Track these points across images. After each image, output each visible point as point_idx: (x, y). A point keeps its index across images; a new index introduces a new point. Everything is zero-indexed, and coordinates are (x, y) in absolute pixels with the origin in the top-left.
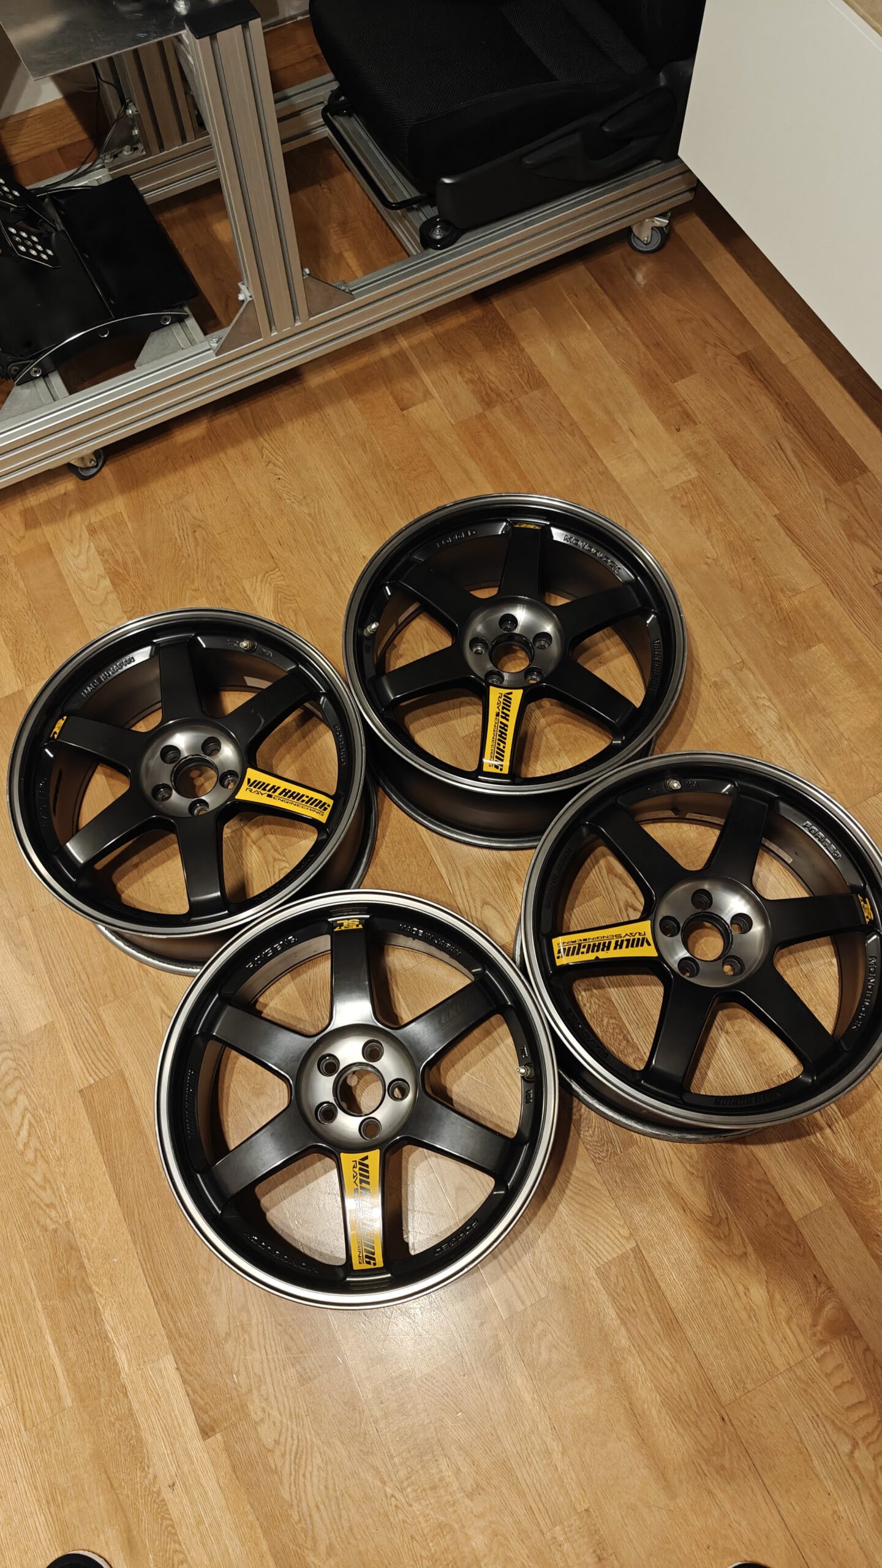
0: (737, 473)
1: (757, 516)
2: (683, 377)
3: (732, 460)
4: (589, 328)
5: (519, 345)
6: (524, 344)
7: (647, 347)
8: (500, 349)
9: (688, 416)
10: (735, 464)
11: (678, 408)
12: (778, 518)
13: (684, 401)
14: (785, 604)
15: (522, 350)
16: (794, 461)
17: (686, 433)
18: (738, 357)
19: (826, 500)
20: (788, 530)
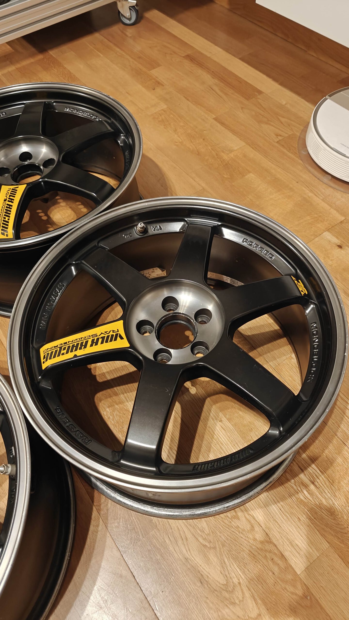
0: (189, 103)
1: (203, 120)
2: (154, 68)
3: (185, 98)
4: (102, 55)
5: (63, 66)
6: (65, 66)
7: (134, 59)
8: (53, 69)
9: (159, 83)
10: (188, 100)
11: (153, 81)
12: (216, 119)
13: (156, 77)
14: (225, 157)
15: (65, 68)
16: (221, 94)
17: (159, 90)
18: (183, 57)
19: (242, 108)
20: (222, 124)
